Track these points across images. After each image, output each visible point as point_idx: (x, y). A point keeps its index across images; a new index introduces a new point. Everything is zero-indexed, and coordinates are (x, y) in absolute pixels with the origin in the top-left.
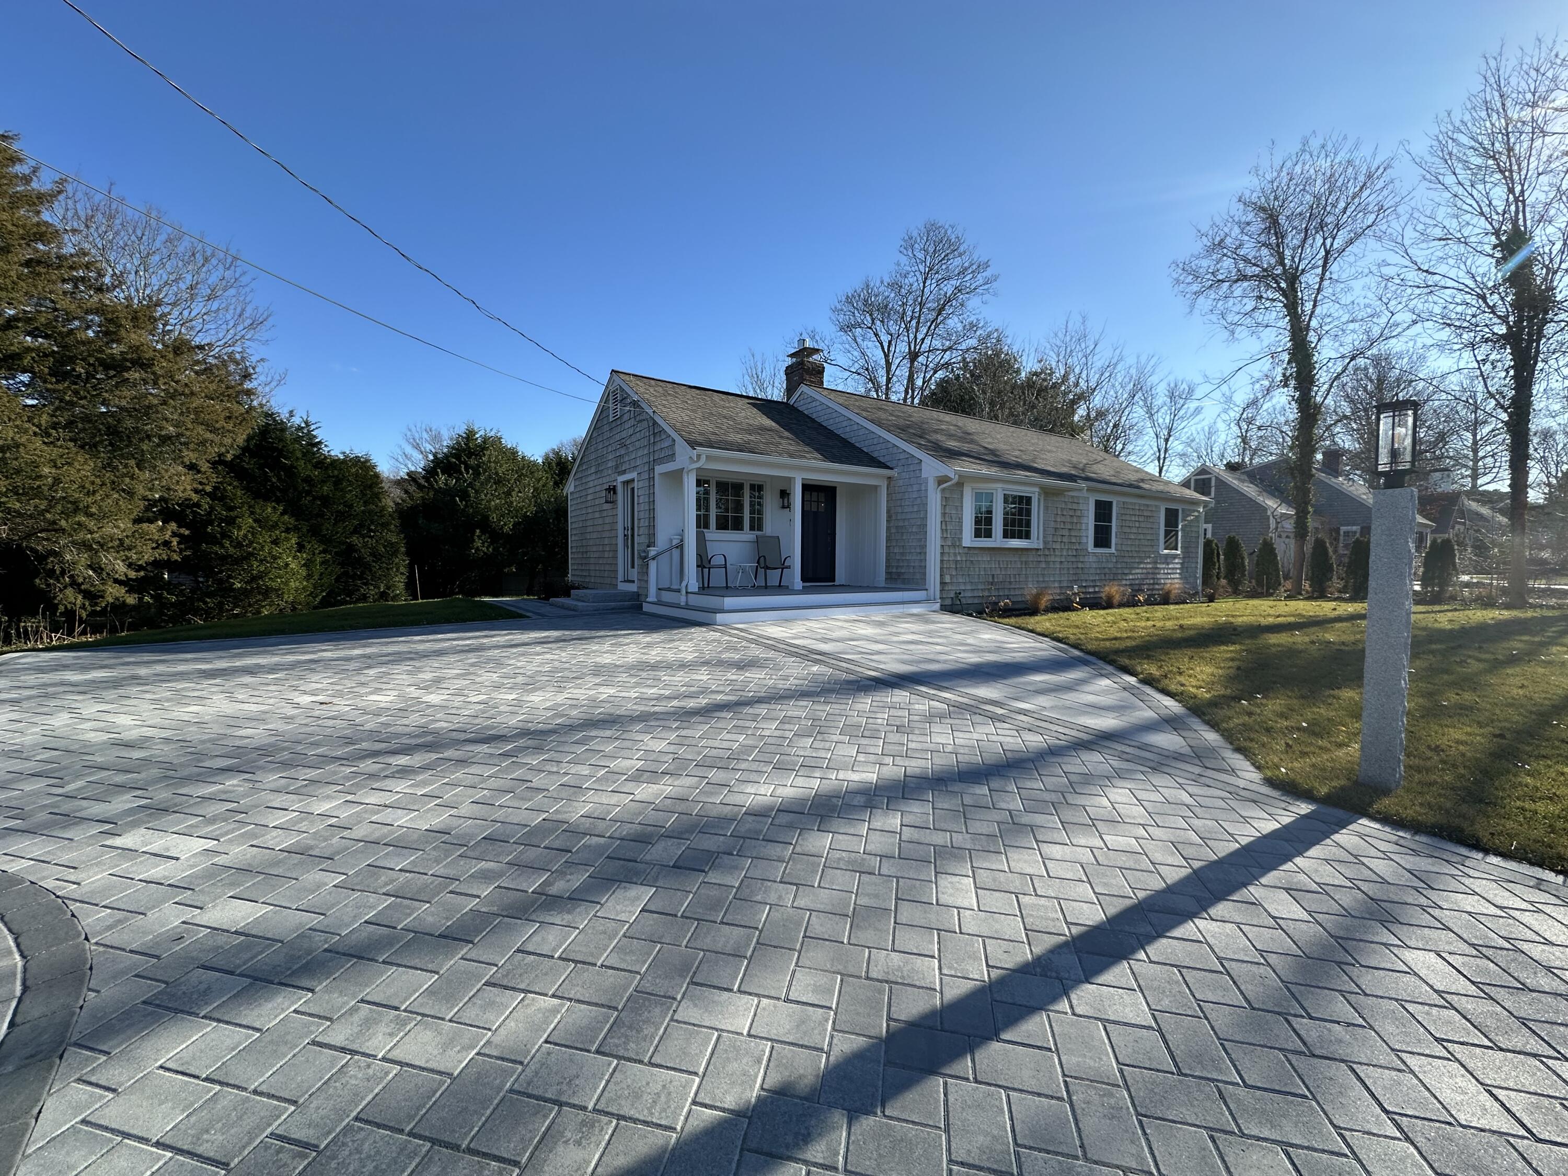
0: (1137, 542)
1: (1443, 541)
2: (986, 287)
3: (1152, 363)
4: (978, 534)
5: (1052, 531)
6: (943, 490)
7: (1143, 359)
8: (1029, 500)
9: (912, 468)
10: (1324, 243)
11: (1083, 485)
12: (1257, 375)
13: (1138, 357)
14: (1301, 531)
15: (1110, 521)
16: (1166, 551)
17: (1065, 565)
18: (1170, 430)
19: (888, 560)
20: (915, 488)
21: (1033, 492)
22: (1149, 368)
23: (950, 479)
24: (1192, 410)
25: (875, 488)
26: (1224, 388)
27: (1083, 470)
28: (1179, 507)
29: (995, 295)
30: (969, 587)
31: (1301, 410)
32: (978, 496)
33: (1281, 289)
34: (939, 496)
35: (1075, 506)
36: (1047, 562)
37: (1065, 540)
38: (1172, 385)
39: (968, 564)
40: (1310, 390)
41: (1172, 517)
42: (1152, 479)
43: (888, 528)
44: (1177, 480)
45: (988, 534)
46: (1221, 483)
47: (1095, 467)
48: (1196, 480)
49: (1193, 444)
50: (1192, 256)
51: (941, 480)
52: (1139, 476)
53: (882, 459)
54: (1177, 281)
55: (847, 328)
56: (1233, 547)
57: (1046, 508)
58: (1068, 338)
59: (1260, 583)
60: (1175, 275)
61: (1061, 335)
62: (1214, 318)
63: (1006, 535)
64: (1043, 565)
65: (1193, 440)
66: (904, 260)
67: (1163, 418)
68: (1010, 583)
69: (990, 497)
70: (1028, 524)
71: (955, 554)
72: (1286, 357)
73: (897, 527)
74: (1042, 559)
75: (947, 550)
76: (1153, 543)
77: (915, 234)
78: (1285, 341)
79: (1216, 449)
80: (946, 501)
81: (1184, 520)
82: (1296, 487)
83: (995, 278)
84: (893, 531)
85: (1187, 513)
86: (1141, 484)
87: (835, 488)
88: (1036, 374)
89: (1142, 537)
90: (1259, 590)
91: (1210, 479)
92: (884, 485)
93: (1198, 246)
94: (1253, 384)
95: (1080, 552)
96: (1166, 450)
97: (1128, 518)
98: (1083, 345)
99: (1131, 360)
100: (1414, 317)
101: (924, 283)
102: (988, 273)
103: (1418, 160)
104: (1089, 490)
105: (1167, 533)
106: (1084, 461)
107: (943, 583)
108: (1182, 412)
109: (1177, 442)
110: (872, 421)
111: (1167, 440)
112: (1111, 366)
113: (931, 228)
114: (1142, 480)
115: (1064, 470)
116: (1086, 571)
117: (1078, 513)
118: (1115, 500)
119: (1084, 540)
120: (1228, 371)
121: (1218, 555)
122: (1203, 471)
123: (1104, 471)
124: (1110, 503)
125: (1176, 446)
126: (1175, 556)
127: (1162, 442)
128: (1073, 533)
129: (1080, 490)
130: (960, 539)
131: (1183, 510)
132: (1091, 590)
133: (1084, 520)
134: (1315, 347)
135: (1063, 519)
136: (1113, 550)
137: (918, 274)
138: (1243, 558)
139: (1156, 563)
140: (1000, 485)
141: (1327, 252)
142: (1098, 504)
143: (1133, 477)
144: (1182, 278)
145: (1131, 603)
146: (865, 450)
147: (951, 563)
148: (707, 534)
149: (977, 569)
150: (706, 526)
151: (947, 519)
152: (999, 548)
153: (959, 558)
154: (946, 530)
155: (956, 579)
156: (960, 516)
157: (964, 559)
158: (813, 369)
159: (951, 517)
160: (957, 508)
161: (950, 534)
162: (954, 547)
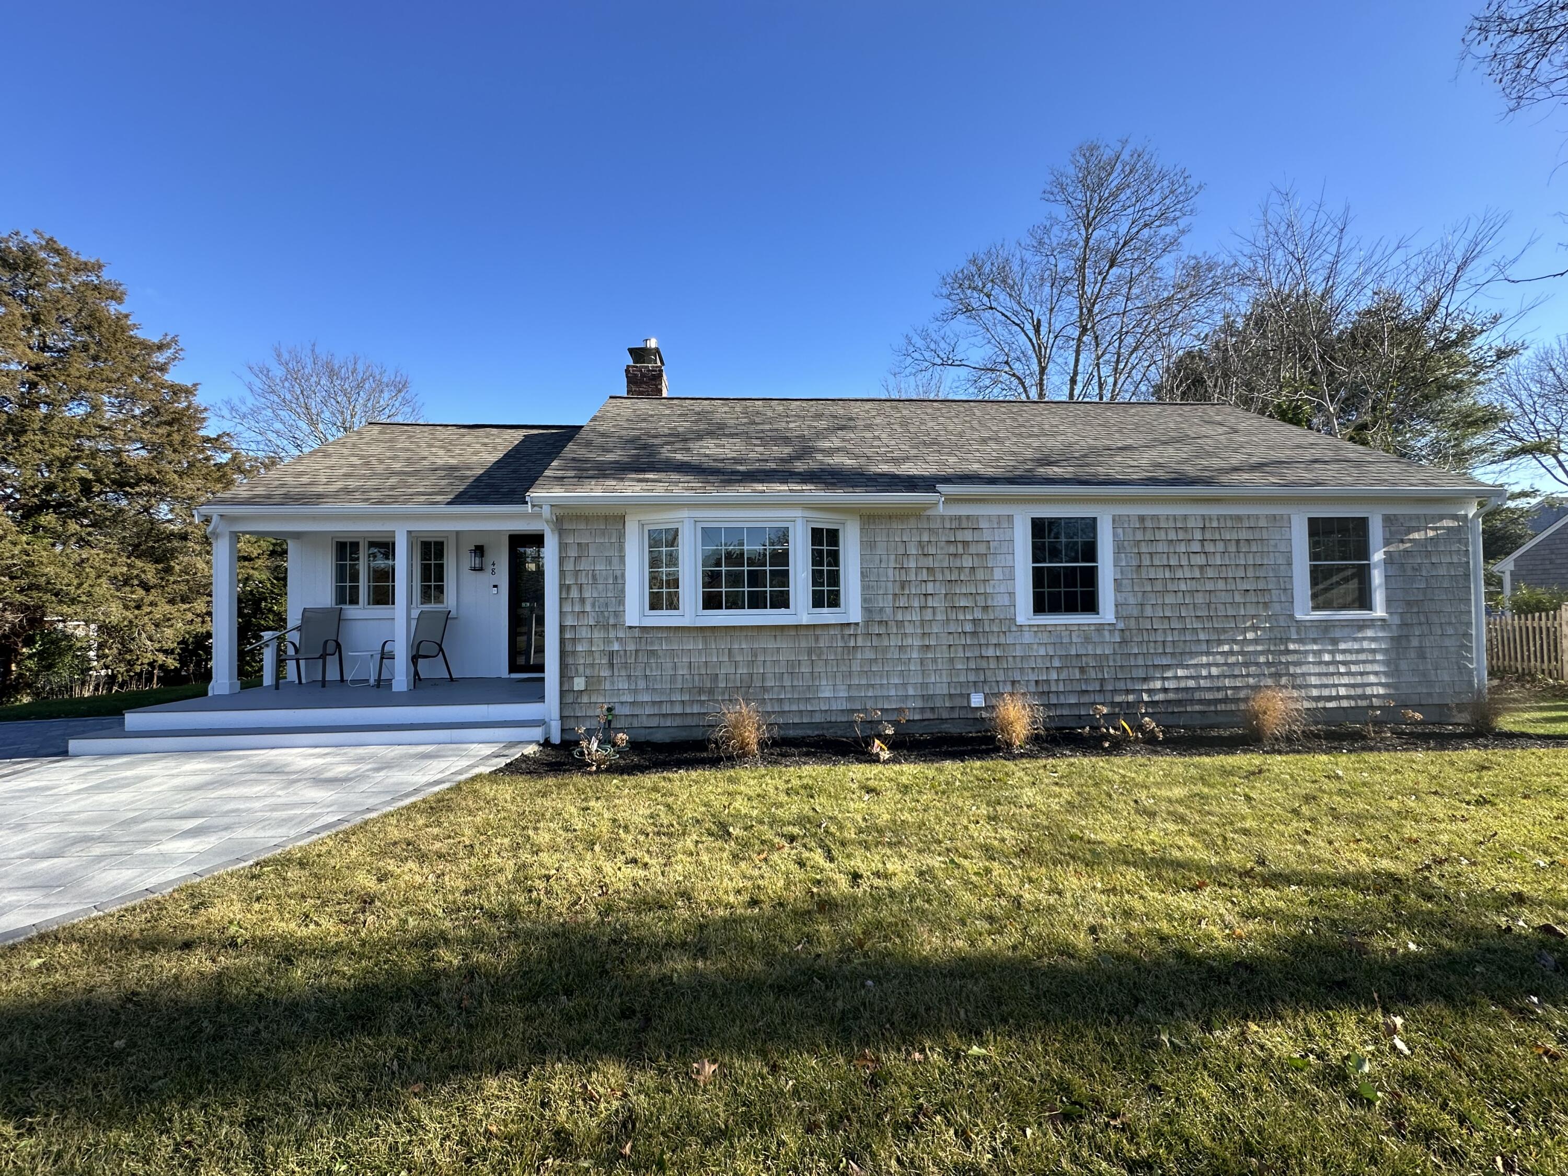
0: (1201, 598)
4: (655, 604)
5: (893, 588)
8: (779, 534)
15: (1092, 559)
16: (1321, 614)
17: (941, 653)
32: (654, 537)
36: (879, 649)
37: (937, 603)
39: (643, 658)
41: (1339, 534)
45: (673, 604)
63: (711, 602)
64: (869, 655)
69: (671, 536)
70: (782, 578)
71: (607, 641)
74: (864, 642)
76: (1269, 596)
80: (576, 552)
89: (1220, 585)
95: (986, 628)
105: (1323, 573)
110: (586, 435)
116: (1013, 663)
117: (979, 549)
118: (1107, 516)
119: (1000, 601)
124: (1088, 522)
126: (1365, 623)
128: (962, 590)
130: (619, 614)
133: (998, 561)
135: (927, 562)
136: (1106, 617)
139: (1281, 640)
140: (685, 514)
142: (1042, 524)
147: (597, 655)
148: (351, 611)
149: (670, 665)
150: (354, 601)
151: (584, 581)
152: (741, 627)
153: (616, 647)
154: (582, 600)
155: (613, 683)
156: (619, 573)
157: (631, 647)
158: (643, 375)
159: (594, 577)
160: (609, 560)
161: (593, 605)
162: (606, 627)
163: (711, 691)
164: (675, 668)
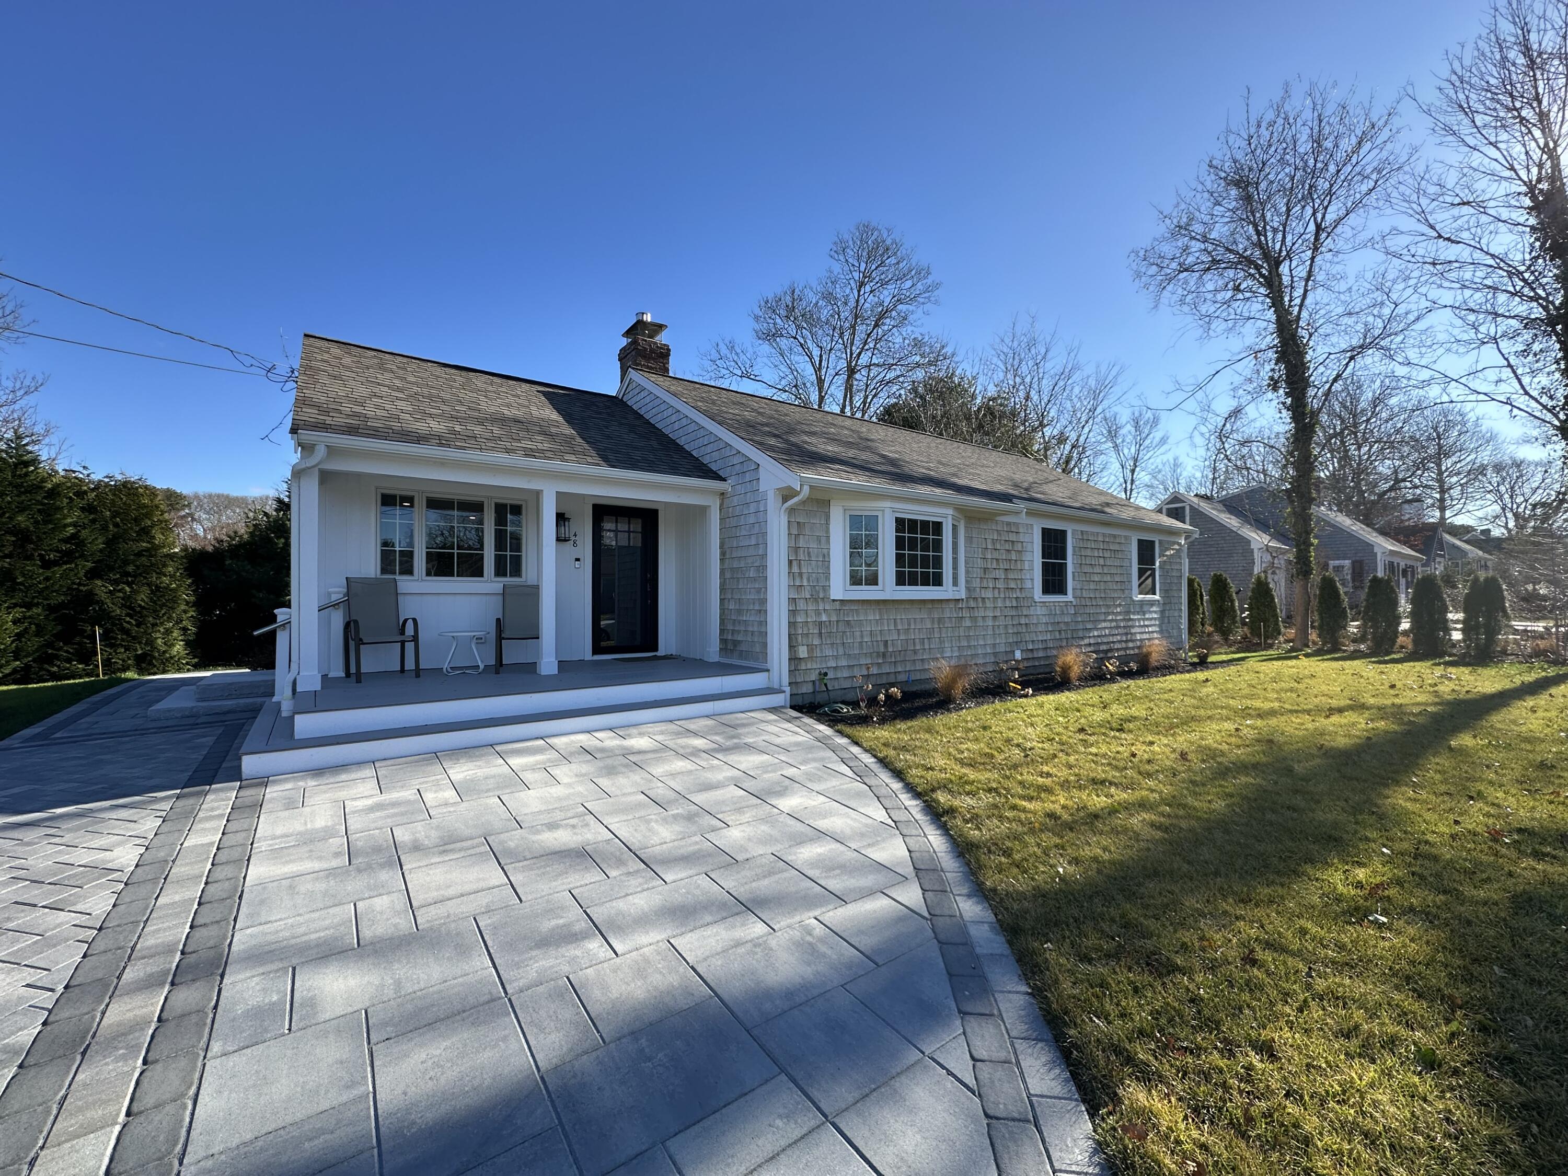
0: (1102, 586)
1: (1487, 579)
2: (927, 295)
3: (1114, 373)
4: (856, 580)
5: (980, 573)
6: (792, 511)
7: (1103, 369)
8: (938, 527)
9: (748, 477)
10: (1314, 214)
11: (1022, 505)
12: (1238, 380)
13: (1098, 367)
14: (1302, 567)
15: (1064, 558)
16: (1141, 597)
17: (1001, 622)
18: (1136, 460)
19: (722, 621)
20: (752, 509)
21: (946, 516)
22: (1110, 377)
23: (796, 494)
24: (1157, 439)
25: (702, 511)
26: (1200, 395)
27: (1027, 489)
28: (1156, 538)
29: (936, 302)
30: (844, 663)
31: (1294, 418)
32: (855, 521)
33: (1262, 275)
34: (784, 520)
35: (1013, 537)
36: (973, 619)
37: (1000, 585)
38: (1137, 414)
39: (842, 627)
40: (1304, 395)
41: (1146, 551)
42: (1120, 504)
43: (722, 572)
44: (1150, 505)
45: (873, 580)
46: (1195, 511)
47: (1045, 488)
48: (1168, 509)
49: (1160, 476)
50: (1155, 239)
51: (787, 494)
52: (1103, 499)
53: (714, 467)
54: (1138, 275)
55: (771, 336)
56: (1220, 587)
57: (969, 539)
58: (1016, 344)
59: (1255, 631)
60: (1134, 266)
61: (1007, 340)
62: (1186, 309)
63: (901, 580)
64: (968, 623)
65: (1160, 471)
66: (837, 268)
67: (1129, 451)
68: (915, 652)
69: (872, 522)
70: (938, 562)
71: (818, 613)
72: (1272, 355)
73: (732, 569)
74: (966, 614)
75: (801, 605)
76: (1124, 585)
77: (846, 237)
78: (1272, 339)
79: (1182, 481)
80: (796, 530)
81: (1161, 555)
82: (1294, 513)
83: (937, 286)
84: (728, 575)
85: (1165, 546)
86: (1107, 510)
87: (655, 512)
88: (994, 399)
89: (1108, 578)
90: (1256, 640)
91: (1184, 508)
92: (714, 505)
93: (1162, 229)
94: (1234, 390)
95: (1021, 603)
96: (1133, 481)
97: (1089, 553)
98: (1033, 351)
99: (1089, 370)
100: (1428, 304)
101: (859, 291)
102: (929, 281)
103: (1425, 108)
104: (1030, 513)
105: (1141, 572)
106: (1031, 480)
107: (794, 659)
108: (1147, 442)
109: (1144, 473)
110: (705, 413)
111: (1133, 471)
112: (1065, 375)
113: (866, 229)
114: (1108, 505)
115: (998, 488)
116: (1032, 628)
117: (1018, 547)
118: (1071, 530)
119: (1028, 584)
120: (1202, 377)
121: (1202, 596)
122: (1176, 499)
123: (1057, 492)
124: (1063, 533)
125: (1142, 477)
126: (1152, 603)
127: (1129, 474)
128: (1011, 576)
129: (1017, 513)
130: (826, 588)
131: (1160, 542)
132: (1041, 654)
133: (1027, 557)
134: (1307, 344)
135: (996, 555)
136: (1070, 597)
137: (852, 282)
138: (1232, 601)
139: (1128, 612)
140: (887, 504)
141: (1318, 228)
142: (1046, 533)
143: (1094, 501)
144: (1143, 270)
145: (1097, 677)
146: (694, 453)
147: (810, 626)
148: (405, 584)
149: (858, 634)
150: (408, 570)
151: (802, 557)
152: (893, 601)
153: (824, 618)
154: (801, 574)
155: (821, 650)
156: (825, 551)
157: (834, 618)
158: (652, 351)
159: (809, 553)
160: (819, 539)
161: (808, 580)
162: (816, 600)
163: (884, 655)
164: (862, 637)
